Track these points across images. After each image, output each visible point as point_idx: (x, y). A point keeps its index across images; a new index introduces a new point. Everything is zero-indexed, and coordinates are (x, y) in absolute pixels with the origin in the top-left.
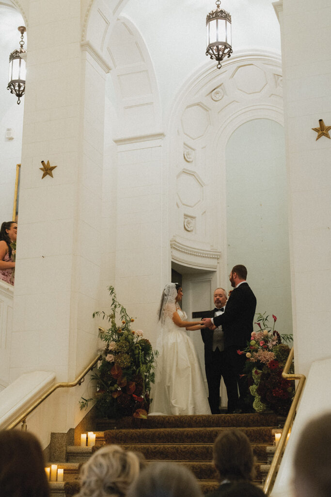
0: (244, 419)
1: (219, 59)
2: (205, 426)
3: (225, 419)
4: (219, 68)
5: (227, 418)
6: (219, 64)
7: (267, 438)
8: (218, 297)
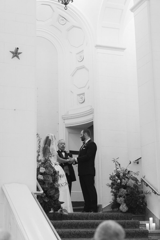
0: (116, 215)
1: (66, 4)
2: (95, 219)
3: (106, 215)
4: (66, 9)
5: (107, 215)
6: (66, 7)
7: (137, 226)
8: (63, 145)
